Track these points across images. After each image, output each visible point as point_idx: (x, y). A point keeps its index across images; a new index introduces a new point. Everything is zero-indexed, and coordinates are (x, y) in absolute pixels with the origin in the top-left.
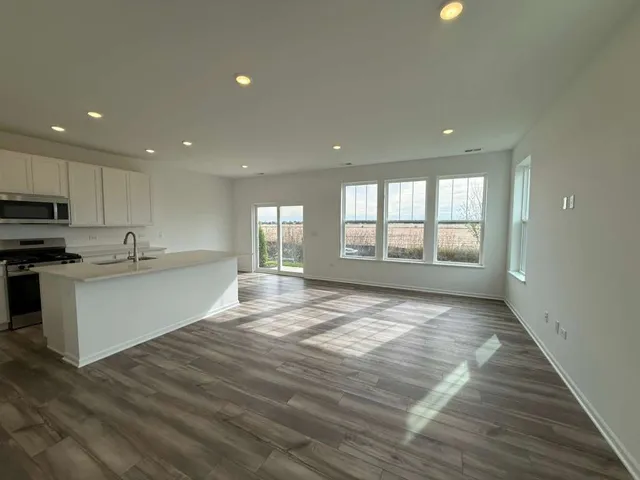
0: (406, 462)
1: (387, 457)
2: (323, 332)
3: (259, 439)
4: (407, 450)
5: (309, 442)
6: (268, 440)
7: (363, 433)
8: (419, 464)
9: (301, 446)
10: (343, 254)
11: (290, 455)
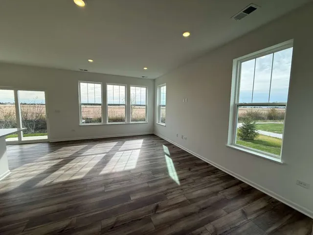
0: (186, 188)
1: (180, 191)
2: (105, 166)
3: (140, 220)
4: (182, 186)
5: (158, 205)
6: (144, 217)
7: (168, 190)
8: (188, 187)
9: (157, 207)
10: (81, 124)
11: (158, 213)
